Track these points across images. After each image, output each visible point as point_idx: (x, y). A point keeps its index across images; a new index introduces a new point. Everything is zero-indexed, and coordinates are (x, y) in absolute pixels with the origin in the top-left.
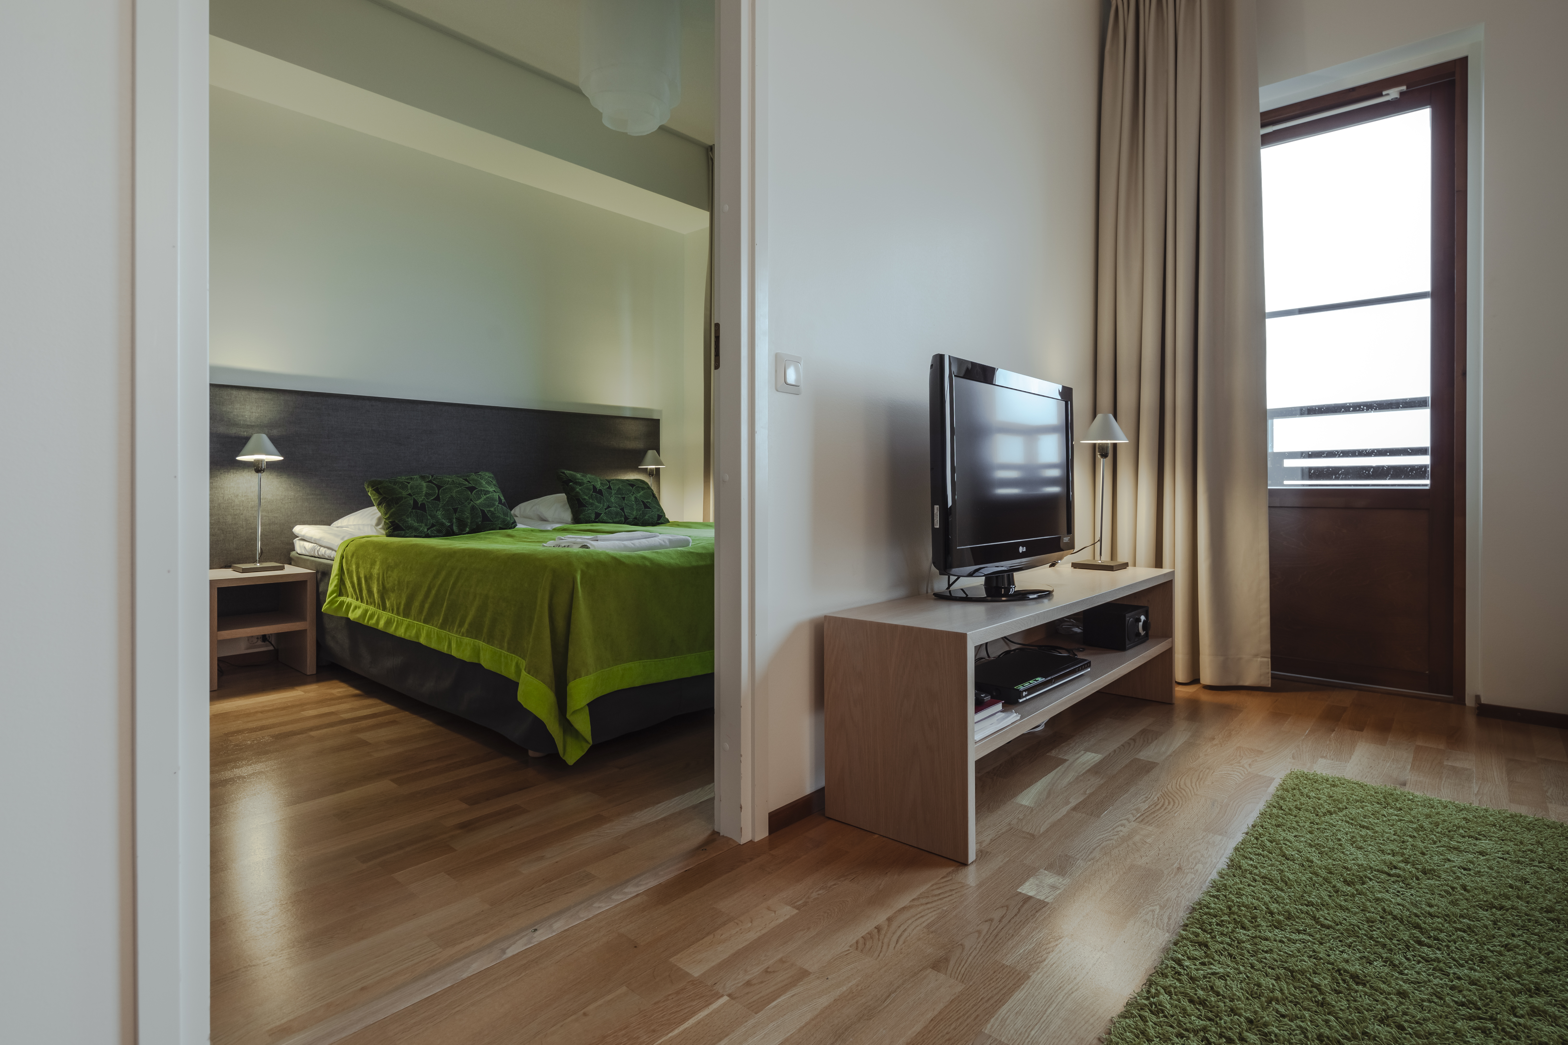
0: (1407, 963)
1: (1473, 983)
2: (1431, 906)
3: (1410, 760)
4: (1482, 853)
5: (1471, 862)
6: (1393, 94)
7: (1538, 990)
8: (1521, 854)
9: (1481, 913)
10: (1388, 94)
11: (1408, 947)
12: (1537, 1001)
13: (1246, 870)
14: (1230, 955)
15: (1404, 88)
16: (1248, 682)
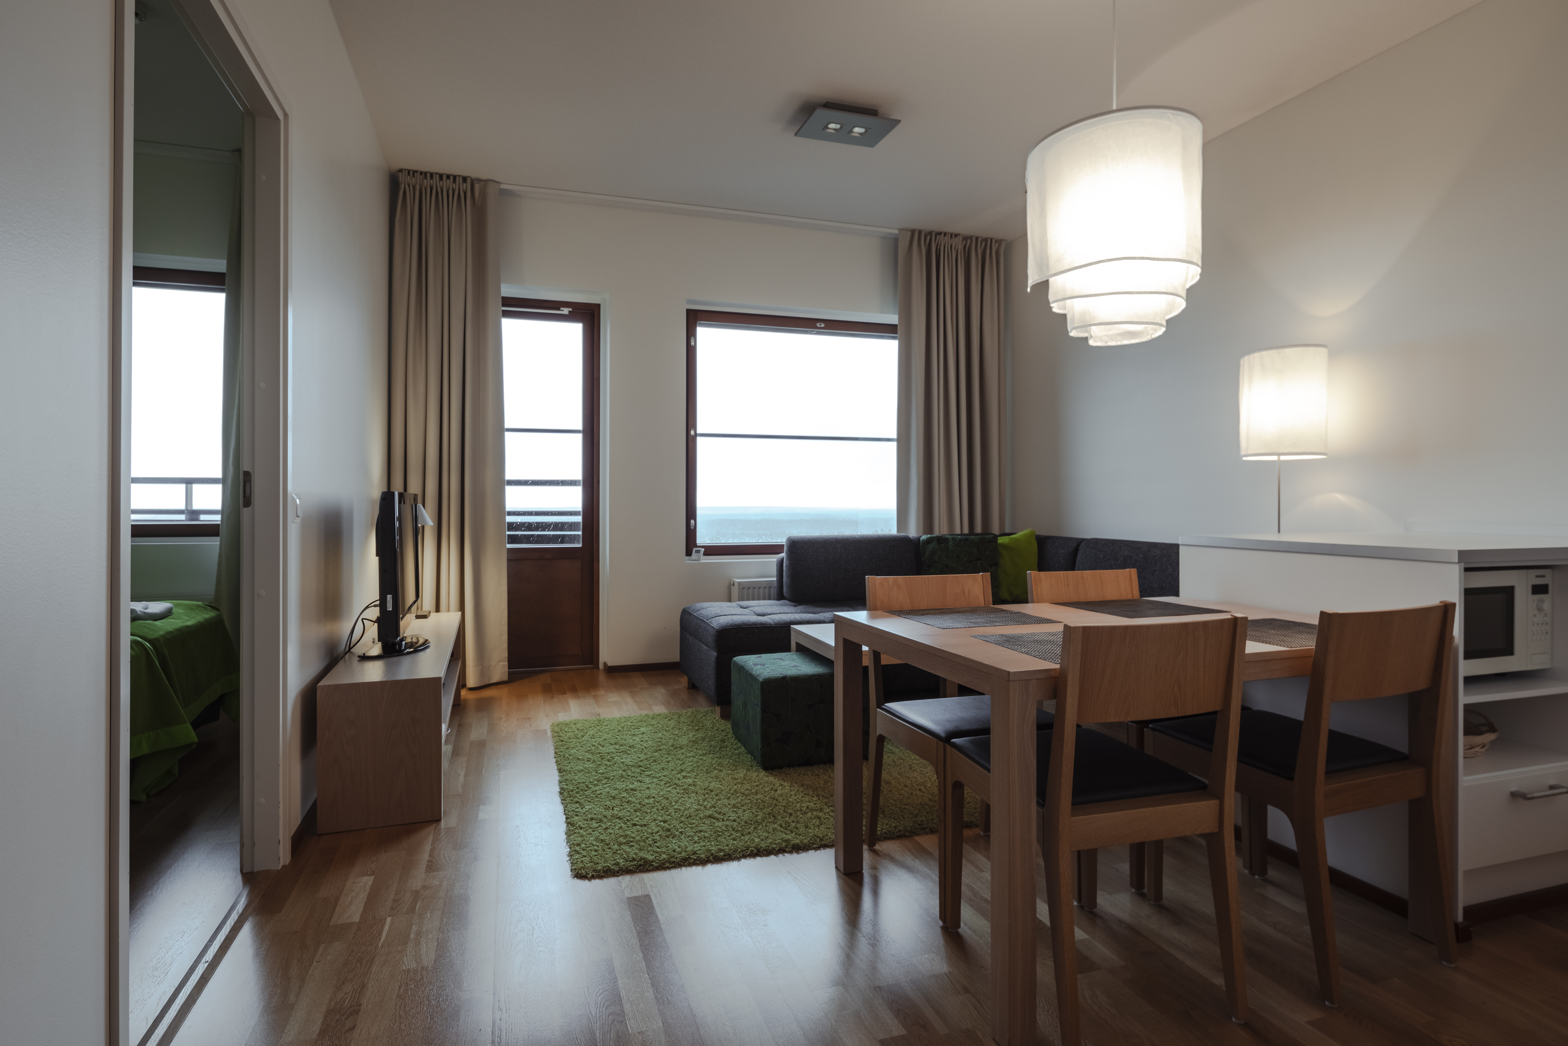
0: (644, 779)
1: (665, 776)
2: (639, 758)
3: (595, 703)
4: (643, 733)
5: (642, 738)
6: (565, 311)
7: (682, 771)
8: (655, 729)
9: (656, 754)
10: (563, 310)
11: (641, 774)
12: (683, 774)
13: (570, 771)
14: (588, 802)
15: (571, 309)
16: (495, 680)
